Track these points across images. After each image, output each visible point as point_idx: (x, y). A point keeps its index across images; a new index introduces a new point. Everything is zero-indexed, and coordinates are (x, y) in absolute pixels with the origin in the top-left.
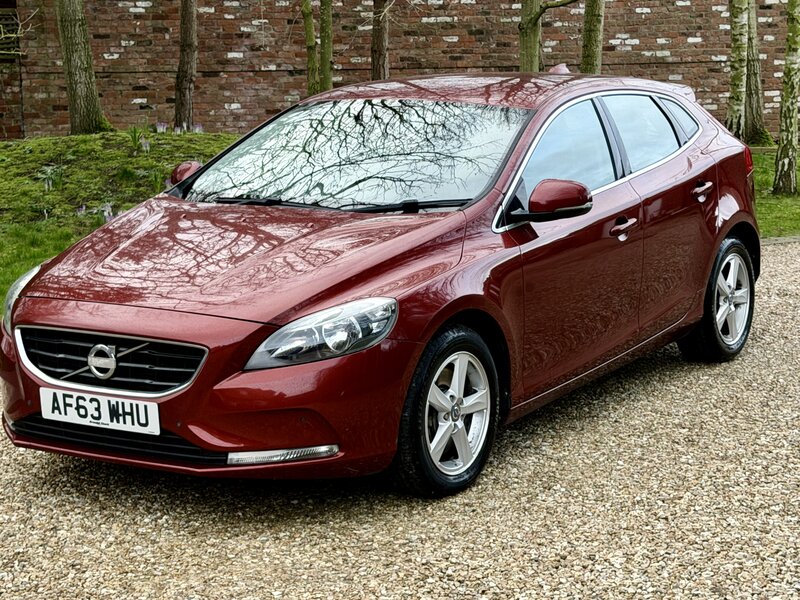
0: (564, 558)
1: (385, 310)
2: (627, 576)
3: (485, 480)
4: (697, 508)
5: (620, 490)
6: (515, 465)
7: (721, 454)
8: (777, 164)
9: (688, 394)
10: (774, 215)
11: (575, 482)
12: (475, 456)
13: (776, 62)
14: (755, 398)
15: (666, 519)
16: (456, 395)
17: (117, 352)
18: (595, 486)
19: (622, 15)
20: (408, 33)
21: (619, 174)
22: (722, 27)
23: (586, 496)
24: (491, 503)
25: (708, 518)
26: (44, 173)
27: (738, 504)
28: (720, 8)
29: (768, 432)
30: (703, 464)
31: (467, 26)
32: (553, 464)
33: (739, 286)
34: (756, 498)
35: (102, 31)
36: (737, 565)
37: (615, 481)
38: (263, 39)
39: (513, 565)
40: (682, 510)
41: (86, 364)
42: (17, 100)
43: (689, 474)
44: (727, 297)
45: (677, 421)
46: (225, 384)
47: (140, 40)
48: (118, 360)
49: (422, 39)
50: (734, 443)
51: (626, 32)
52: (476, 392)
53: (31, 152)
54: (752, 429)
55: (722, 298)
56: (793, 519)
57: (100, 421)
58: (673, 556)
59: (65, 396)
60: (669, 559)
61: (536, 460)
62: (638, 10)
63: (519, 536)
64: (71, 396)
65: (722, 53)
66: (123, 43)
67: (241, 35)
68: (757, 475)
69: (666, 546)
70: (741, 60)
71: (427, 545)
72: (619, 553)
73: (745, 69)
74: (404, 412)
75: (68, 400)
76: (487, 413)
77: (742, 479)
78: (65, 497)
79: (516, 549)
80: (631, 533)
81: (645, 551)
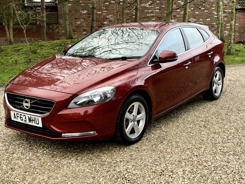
0: (163, 171)
1: (112, 90)
2: (183, 180)
3: (144, 138)
4: (207, 152)
5: (183, 144)
6: (153, 133)
7: (214, 131)
8: (228, 47)
9: (205, 110)
10: (227, 60)
11: (170, 140)
12: (141, 132)
13: (227, 25)
14: (223, 112)
15: (197, 156)
16: (135, 115)
17: (31, 101)
18: (176, 142)
19: (192, 14)
20: (144, 18)
21: (187, 49)
22: (215, 16)
23: (173, 146)
24: (144, 148)
25: (210, 156)
26: (56, 48)
27: (219, 151)
28: (214, 12)
29: (228, 124)
30: (208, 135)
31: (157, 16)
32: (165, 133)
33: (219, 80)
34: (225, 149)
35: (76, 17)
36: (219, 177)
37: (182, 140)
38: (112, 19)
39: (147, 174)
40: (202, 153)
41: (22, 105)
42: (58, 32)
43: (204, 139)
44: (216, 83)
45: (201, 119)
46: (61, 113)
47: (85, 19)
48: (31, 104)
49: (147, 19)
50: (217, 127)
51: (193, 18)
52: (141, 113)
53: (54, 43)
54: (223, 122)
55: (215, 83)
56: (237, 157)
57: (26, 122)
58: (198, 172)
59: (17, 114)
60: (197, 173)
61: (160, 132)
62: (196, 13)
63: (150, 161)
64: (18, 114)
65: (215, 22)
66: (81, 20)
67: (107, 18)
68: (225, 139)
69: (196, 167)
70: (220, 23)
71: (122, 163)
72: (181, 170)
73: (220, 25)
74: (117, 120)
75: (18, 115)
76: (145, 119)
77: (220, 141)
78: (22, 141)
79: (149, 167)
80: (186, 161)
81: (190, 170)
